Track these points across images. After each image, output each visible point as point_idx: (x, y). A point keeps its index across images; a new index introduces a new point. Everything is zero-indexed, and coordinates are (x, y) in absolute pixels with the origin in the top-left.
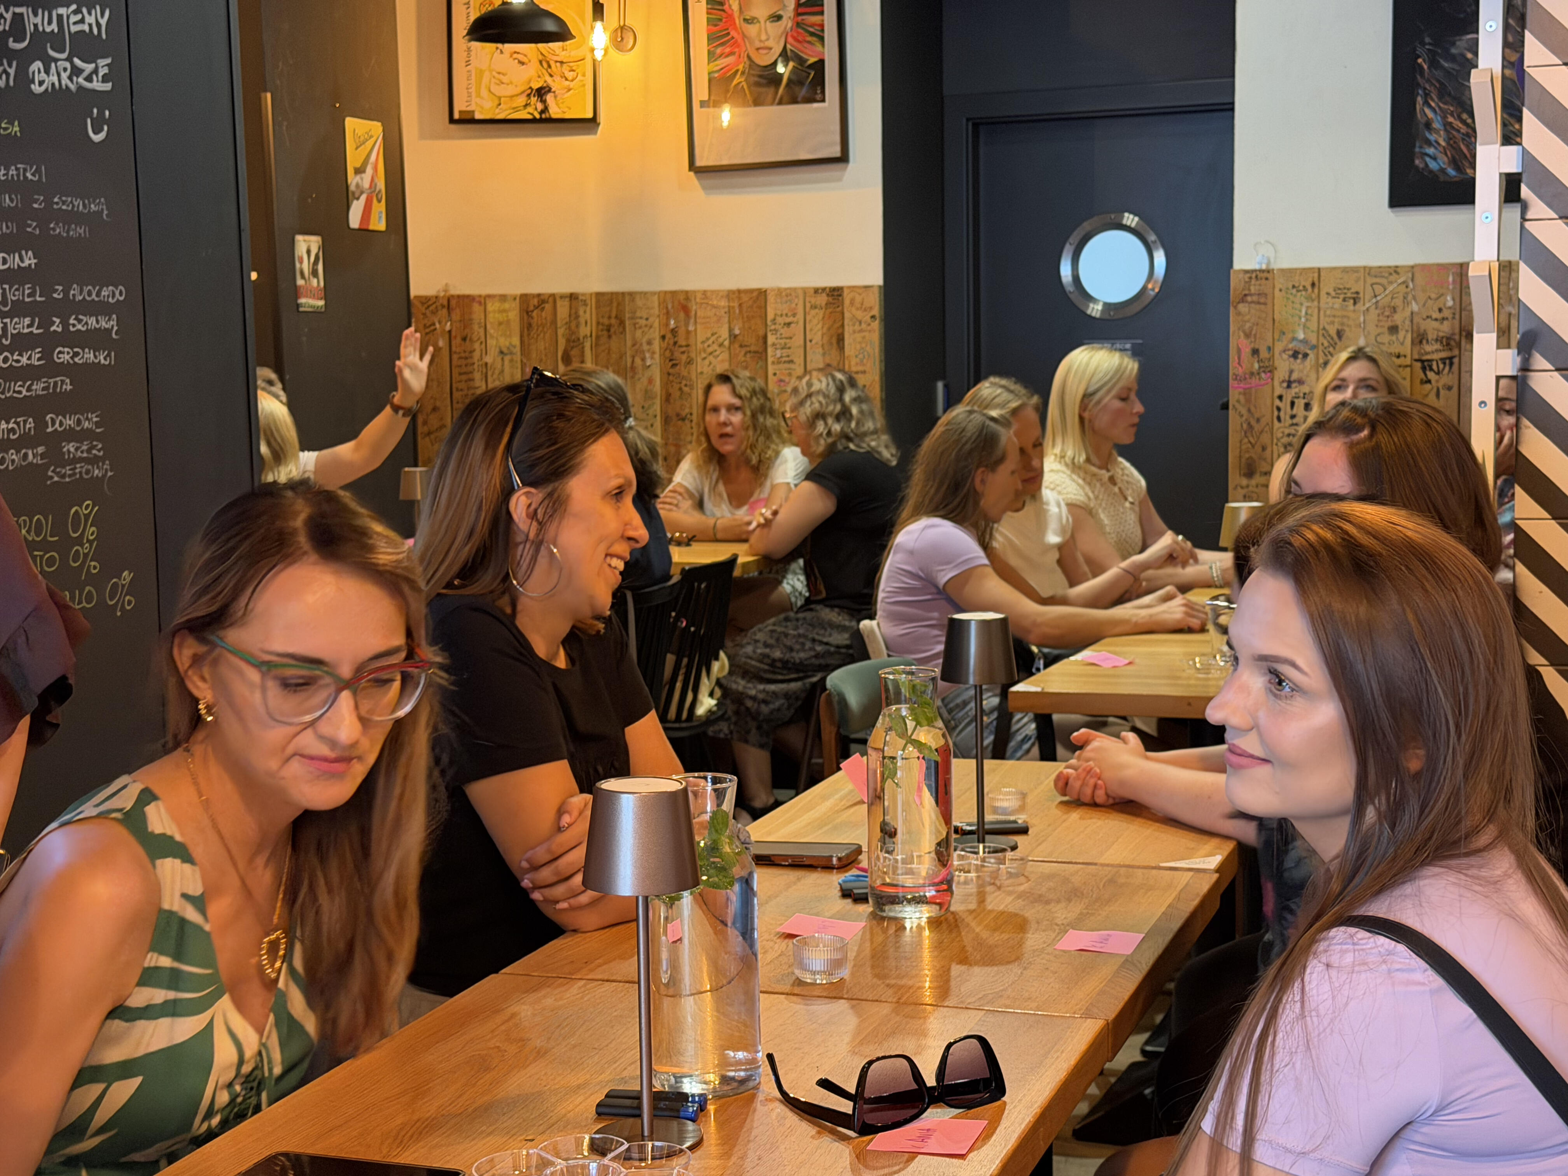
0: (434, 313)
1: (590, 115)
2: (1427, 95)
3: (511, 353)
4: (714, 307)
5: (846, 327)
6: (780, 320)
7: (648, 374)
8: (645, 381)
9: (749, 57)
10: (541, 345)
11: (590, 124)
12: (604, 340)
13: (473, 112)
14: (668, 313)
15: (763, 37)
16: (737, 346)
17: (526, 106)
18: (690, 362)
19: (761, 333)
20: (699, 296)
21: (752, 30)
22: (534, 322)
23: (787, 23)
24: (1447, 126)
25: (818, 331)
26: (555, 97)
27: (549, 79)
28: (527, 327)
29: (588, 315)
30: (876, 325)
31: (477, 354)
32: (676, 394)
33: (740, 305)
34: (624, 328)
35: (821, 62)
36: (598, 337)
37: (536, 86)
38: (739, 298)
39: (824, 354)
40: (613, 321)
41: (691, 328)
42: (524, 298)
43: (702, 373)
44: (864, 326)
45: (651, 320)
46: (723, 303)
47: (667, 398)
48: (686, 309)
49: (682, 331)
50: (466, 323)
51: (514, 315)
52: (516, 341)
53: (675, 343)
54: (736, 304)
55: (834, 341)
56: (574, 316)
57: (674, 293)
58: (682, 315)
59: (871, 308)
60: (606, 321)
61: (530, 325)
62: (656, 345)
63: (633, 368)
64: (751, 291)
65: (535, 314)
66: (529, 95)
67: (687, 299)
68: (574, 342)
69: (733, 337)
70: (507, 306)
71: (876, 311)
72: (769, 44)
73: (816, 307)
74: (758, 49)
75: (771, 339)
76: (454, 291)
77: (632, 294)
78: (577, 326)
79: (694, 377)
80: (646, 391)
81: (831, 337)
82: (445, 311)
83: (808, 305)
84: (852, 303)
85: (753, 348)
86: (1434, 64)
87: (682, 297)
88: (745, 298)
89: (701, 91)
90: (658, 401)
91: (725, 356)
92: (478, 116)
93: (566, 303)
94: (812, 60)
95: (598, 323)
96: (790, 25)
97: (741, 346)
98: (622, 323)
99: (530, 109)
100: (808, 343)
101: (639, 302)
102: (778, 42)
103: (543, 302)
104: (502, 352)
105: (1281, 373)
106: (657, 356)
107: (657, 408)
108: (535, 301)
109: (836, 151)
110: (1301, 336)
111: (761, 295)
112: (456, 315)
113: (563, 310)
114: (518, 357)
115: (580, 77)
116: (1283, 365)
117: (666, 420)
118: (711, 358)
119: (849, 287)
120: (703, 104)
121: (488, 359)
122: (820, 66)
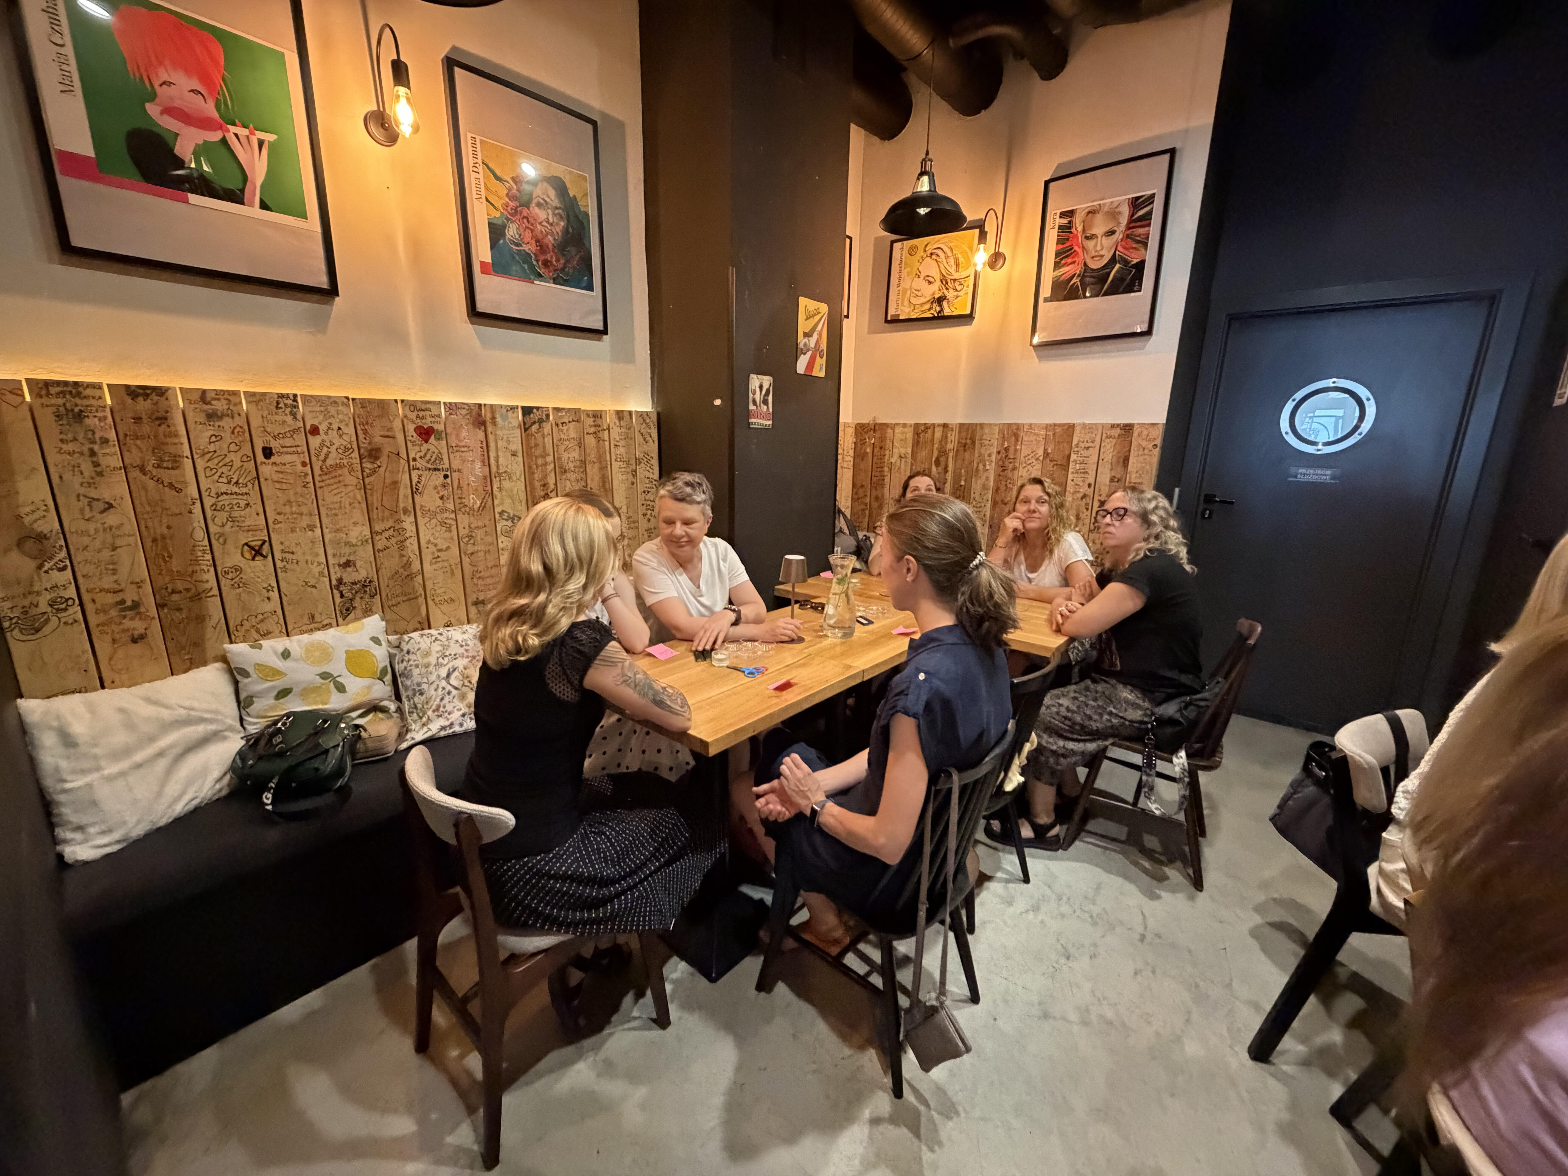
0: (866, 433)
1: (968, 312)
3: (906, 457)
4: (1035, 434)
5: (1132, 451)
6: (1082, 445)
7: (986, 474)
8: (984, 478)
9: (1085, 264)
10: (923, 454)
11: (968, 318)
12: (961, 452)
13: (898, 315)
14: (1004, 437)
15: (1098, 248)
16: (1048, 460)
17: (929, 310)
18: (1014, 469)
19: (1067, 453)
20: (1026, 427)
21: (1090, 244)
22: (921, 440)
23: (1118, 236)
25: (1109, 453)
26: (948, 302)
27: (945, 291)
28: (916, 444)
29: (953, 437)
30: (1157, 452)
31: (887, 457)
32: (1003, 488)
33: (1054, 435)
34: (974, 445)
35: (1143, 262)
36: (957, 451)
37: (937, 296)
38: (1054, 430)
39: (1111, 470)
40: (968, 441)
41: (1018, 447)
42: (917, 425)
43: (1022, 476)
44: (1146, 452)
45: (992, 441)
46: (1043, 432)
47: (997, 490)
48: (1016, 436)
49: (1012, 449)
50: (883, 439)
51: (910, 435)
52: (909, 451)
53: (1006, 456)
54: (1051, 433)
55: (1121, 460)
56: (945, 437)
57: (1010, 425)
58: (1013, 438)
59: (1154, 439)
60: (963, 441)
61: (918, 442)
62: (994, 457)
63: (977, 470)
64: (1064, 425)
65: (921, 435)
66: (932, 303)
67: (1018, 429)
68: (943, 452)
69: (1046, 454)
70: (906, 430)
71: (1159, 442)
72: (1102, 253)
73: (1110, 437)
74: (1093, 257)
75: (1073, 457)
76: (879, 421)
77: (982, 426)
78: (946, 444)
79: (1016, 478)
80: (984, 485)
81: (1119, 458)
82: (872, 432)
83: (1104, 436)
84: (1139, 435)
85: (1059, 463)
87: (1015, 427)
88: (1058, 430)
90: (991, 492)
91: (1039, 466)
92: (901, 318)
93: (941, 429)
94: (1135, 261)
95: (959, 442)
96: (1121, 236)
97: (1051, 461)
98: (973, 442)
99: (932, 311)
100: (1100, 461)
101: (986, 430)
102: (1109, 251)
103: (927, 428)
104: (901, 457)
106: (993, 464)
107: (990, 496)
108: (923, 428)
109: (1143, 327)
111: (1071, 428)
112: (878, 435)
113: (938, 434)
114: (909, 460)
115: (965, 288)
117: (995, 504)
118: (1029, 467)
119: (1138, 424)
120: (1046, 300)
121: (893, 460)
122: (1141, 265)
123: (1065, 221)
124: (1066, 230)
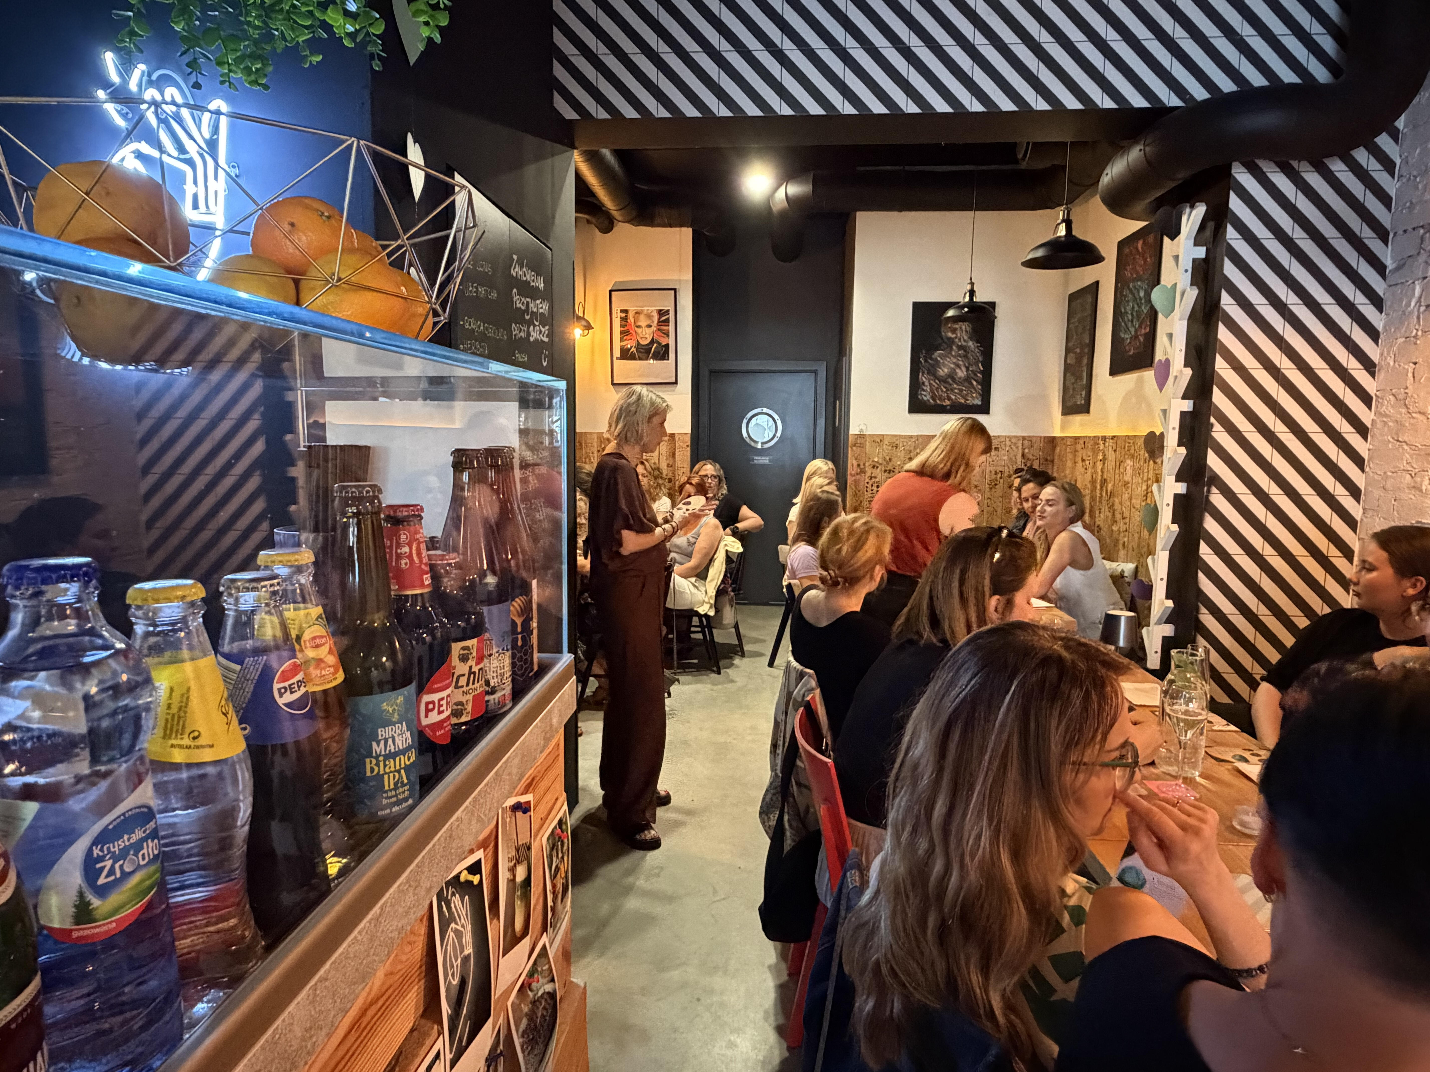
2: (923, 373)
5: (676, 449)
9: (637, 341)
15: (644, 333)
21: (639, 330)
23: (654, 328)
24: (930, 384)
30: (689, 449)
39: (667, 460)
44: (683, 449)
55: (671, 454)
59: (687, 442)
71: (689, 443)
72: (646, 336)
74: (641, 338)
84: (679, 440)
86: (926, 361)
89: (617, 353)
94: (664, 343)
102: (650, 336)
105: (868, 474)
109: (673, 380)
110: (876, 459)
116: (869, 471)
119: (677, 434)
122: (667, 346)
123: (623, 315)
124: (624, 319)
